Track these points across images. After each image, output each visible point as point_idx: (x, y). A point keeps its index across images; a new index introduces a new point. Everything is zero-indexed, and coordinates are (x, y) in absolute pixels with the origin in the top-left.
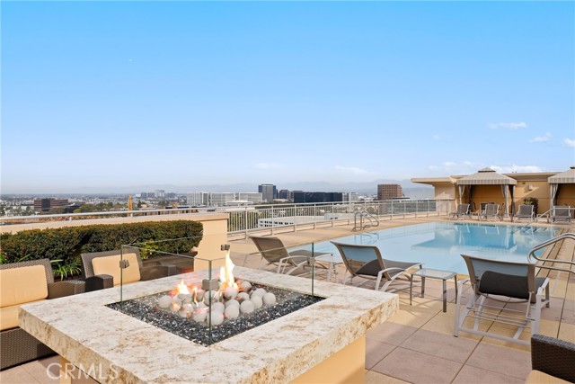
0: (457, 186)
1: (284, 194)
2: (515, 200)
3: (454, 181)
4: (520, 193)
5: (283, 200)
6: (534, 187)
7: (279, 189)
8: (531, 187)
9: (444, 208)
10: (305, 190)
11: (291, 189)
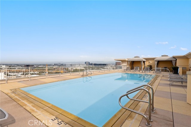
0: (128, 61)
1: (92, 64)
2: (145, 66)
3: (127, 60)
4: (147, 64)
5: (91, 66)
6: (151, 62)
7: (90, 63)
8: (150, 62)
9: (124, 68)
10: (97, 63)
11: (93, 63)
